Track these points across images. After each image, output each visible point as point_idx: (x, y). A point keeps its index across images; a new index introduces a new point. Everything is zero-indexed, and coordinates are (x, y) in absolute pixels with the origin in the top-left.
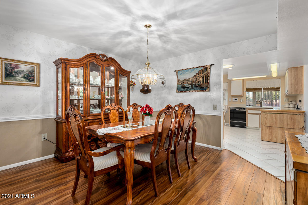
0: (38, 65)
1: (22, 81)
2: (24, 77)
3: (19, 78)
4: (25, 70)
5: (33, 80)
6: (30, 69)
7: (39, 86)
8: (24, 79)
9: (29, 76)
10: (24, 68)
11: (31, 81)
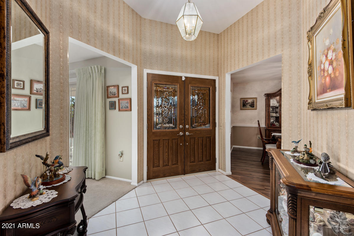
0: (256, 98)
1: (249, 107)
2: (250, 106)
3: (248, 106)
4: (250, 102)
5: (254, 106)
6: (253, 101)
7: (256, 109)
8: (250, 107)
9: (252, 105)
10: (250, 101)
11: (253, 107)
